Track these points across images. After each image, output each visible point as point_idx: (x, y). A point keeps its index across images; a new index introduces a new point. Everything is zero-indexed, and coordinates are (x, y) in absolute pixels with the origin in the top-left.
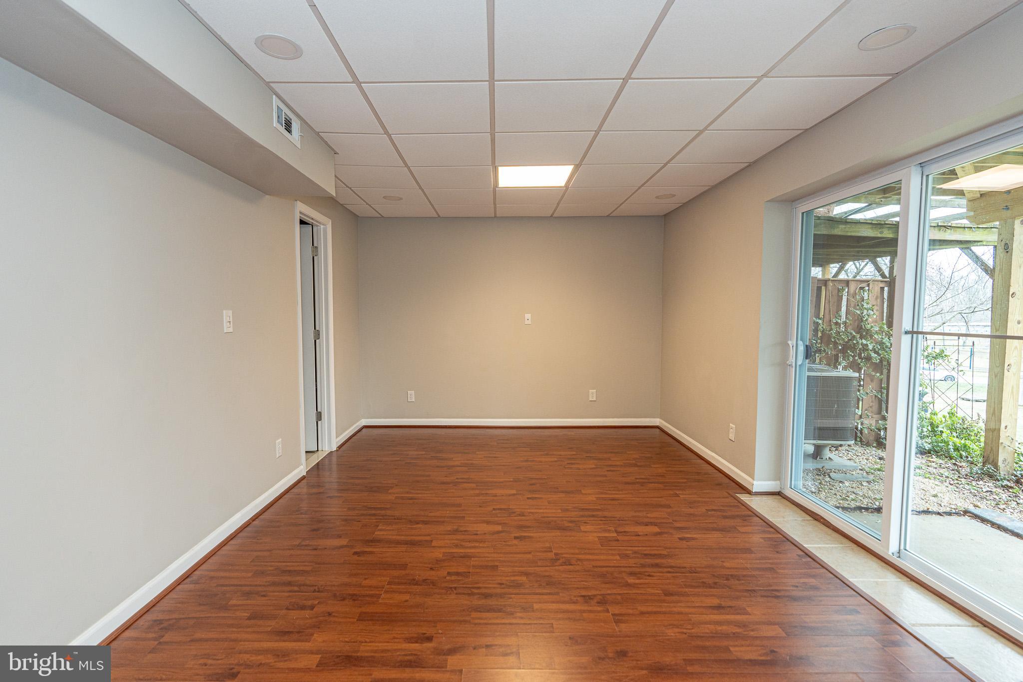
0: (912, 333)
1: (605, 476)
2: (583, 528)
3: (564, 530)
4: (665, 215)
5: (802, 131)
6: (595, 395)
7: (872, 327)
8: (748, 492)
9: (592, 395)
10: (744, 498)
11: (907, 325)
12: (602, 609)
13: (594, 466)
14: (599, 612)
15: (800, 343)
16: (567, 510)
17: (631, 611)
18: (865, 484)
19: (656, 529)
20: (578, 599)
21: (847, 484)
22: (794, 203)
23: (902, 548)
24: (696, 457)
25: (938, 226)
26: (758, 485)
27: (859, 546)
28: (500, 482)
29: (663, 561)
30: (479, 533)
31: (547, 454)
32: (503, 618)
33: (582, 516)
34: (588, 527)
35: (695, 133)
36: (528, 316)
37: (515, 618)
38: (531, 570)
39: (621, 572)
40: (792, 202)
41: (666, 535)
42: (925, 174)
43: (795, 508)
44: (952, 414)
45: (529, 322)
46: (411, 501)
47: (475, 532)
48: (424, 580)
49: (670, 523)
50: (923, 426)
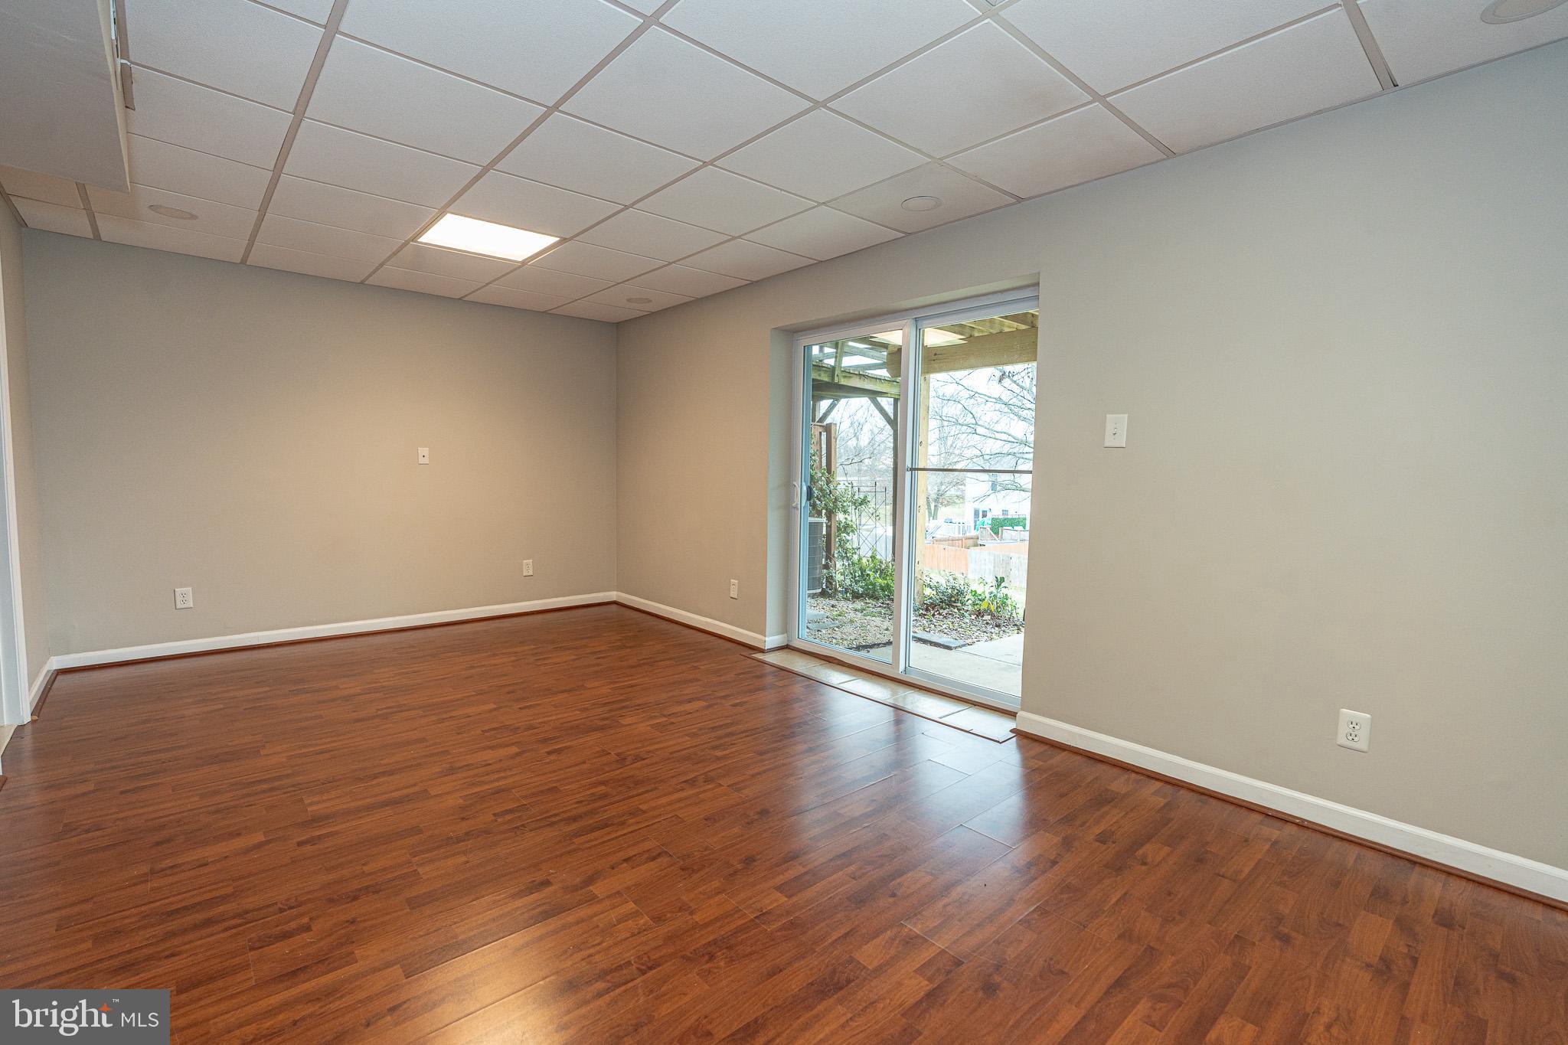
0: (912, 469)
1: (598, 665)
2: (624, 721)
3: (603, 729)
4: (618, 324)
5: (812, 262)
6: (531, 566)
7: (816, 473)
8: (762, 651)
9: (528, 567)
10: (759, 656)
11: (908, 464)
12: (714, 785)
13: (575, 657)
14: (713, 789)
15: (803, 483)
16: (587, 709)
17: (741, 779)
18: (837, 629)
19: (703, 704)
20: (682, 785)
21: (824, 631)
22: (795, 334)
23: (907, 666)
24: (683, 628)
25: (860, 374)
26: (772, 640)
27: (873, 675)
28: (457, 700)
29: (734, 728)
30: (491, 762)
31: (494, 655)
32: (616, 831)
33: (610, 711)
34: (627, 719)
35: (727, 238)
36: (423, 451)
37: (629, 826)
38: (602, 777)
39: (703, 750)
40: (794, 332)
41: (716, 707)
42: (918, 328)
43: (808, 657)
44: (873, 557)
45: (426, 460)
46: (327, 756)
47: (484, 763)
48: (467, 834)
49: (709, 695)
50: (855, 572)
